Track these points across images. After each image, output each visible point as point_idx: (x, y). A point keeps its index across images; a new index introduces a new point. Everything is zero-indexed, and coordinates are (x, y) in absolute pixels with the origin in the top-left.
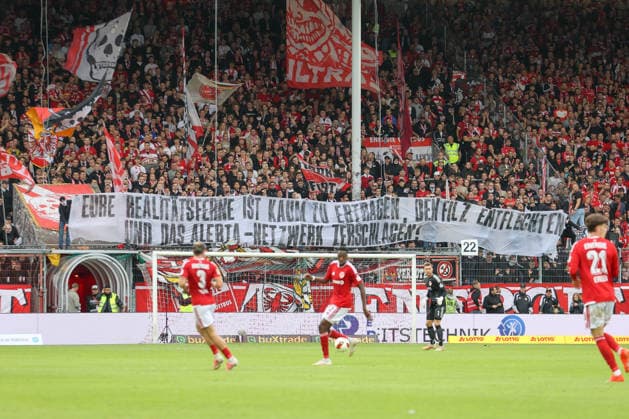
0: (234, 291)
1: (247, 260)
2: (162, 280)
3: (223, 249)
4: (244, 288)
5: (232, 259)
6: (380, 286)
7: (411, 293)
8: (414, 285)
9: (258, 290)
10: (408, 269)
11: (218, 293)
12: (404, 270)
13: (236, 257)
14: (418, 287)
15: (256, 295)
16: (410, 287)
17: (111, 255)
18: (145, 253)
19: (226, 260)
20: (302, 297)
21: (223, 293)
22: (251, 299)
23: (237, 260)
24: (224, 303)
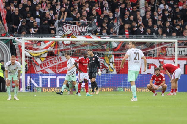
2: (28, 54)
3: (63, 36)
6: (156, 58)
7: (174, 62)
8: (176, 57)
10: (173, 48)
11: (60, 62)
12: (170, 49)
13: (71, 41)
14: (179, 59)
16: (174, 59)
18: (18, 38)
20: (109, 65)
23: (72, 43)
24: (64, 68)
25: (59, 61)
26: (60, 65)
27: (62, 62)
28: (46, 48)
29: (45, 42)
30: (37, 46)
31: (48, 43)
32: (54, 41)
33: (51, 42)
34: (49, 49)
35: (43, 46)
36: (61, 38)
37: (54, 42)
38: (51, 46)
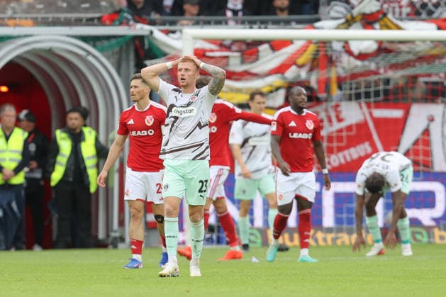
0: (377, 122)
1: (403, 47)
3: (349, 23)
4: (397, 113)
5: (371, 46)
9: (431, 119)
11: (337, 126)
13: (380, 42)
15: (426, 132)
17: (84, 39)
18: (167, 32)
19: (356, 47)
21: (349, 128)
22: (416, 143)
23: (384, 49)
24: (352, 150)
25: (330, 121)
26: (340, 139)
27: (343, 125)
28: (280, 70)
29: (276, 45)
30: (243, 62)
31: (287, 52)
32: (310, 42)
33: (298, 45)
34: (291, 73)
35: (268, 60)
36: (338, 27)
37: (312, 48)
38: (301, 61)
